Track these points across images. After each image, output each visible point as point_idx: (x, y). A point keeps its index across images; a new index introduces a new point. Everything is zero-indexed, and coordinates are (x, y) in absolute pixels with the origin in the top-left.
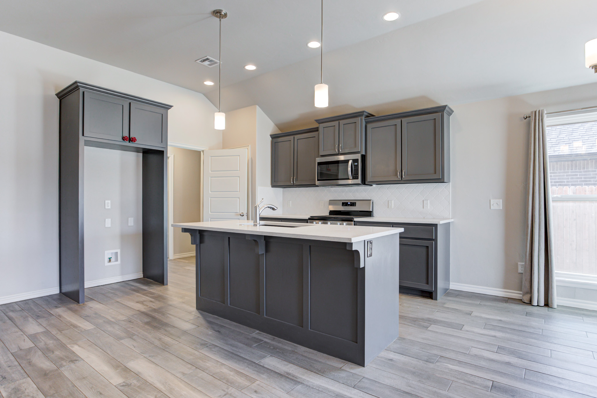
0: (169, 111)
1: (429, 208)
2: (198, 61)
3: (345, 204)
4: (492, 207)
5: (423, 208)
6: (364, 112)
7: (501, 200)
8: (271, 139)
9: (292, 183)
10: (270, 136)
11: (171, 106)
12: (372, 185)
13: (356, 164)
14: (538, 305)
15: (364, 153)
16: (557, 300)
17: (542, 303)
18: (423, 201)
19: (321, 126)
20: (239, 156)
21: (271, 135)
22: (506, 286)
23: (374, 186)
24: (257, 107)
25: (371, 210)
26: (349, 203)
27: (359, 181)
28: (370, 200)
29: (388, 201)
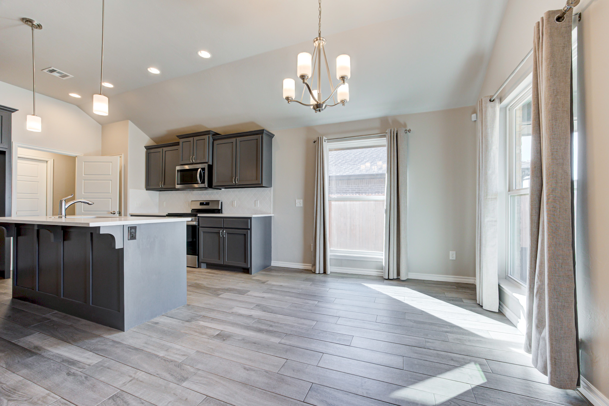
0: (13, 114)
1: (258, 206)
2: (45, 71)
3: (202, 204)
4: (297, 206)
5: (255, 206)
6: (210, 131)
7: (302, 200)
8: (145, 150)
9: (161, 186)
10: (144, 148)
11: (16, 110)
12: (221, 189)
13: (204, 172)
14: (319, 273)
15: (210, 163)
16: (329, 269)
17: (322, 271)
18: (255, 201)
19: (181, 141)
20: (112, 162)
21: (146, 147)
22: (305, 261)
23: (223, 189)
24: (130, 122)
25: (220, 208)
26: (205, 203)
27: (206, 184)
28: (219, 201)
29: (232, 201)
